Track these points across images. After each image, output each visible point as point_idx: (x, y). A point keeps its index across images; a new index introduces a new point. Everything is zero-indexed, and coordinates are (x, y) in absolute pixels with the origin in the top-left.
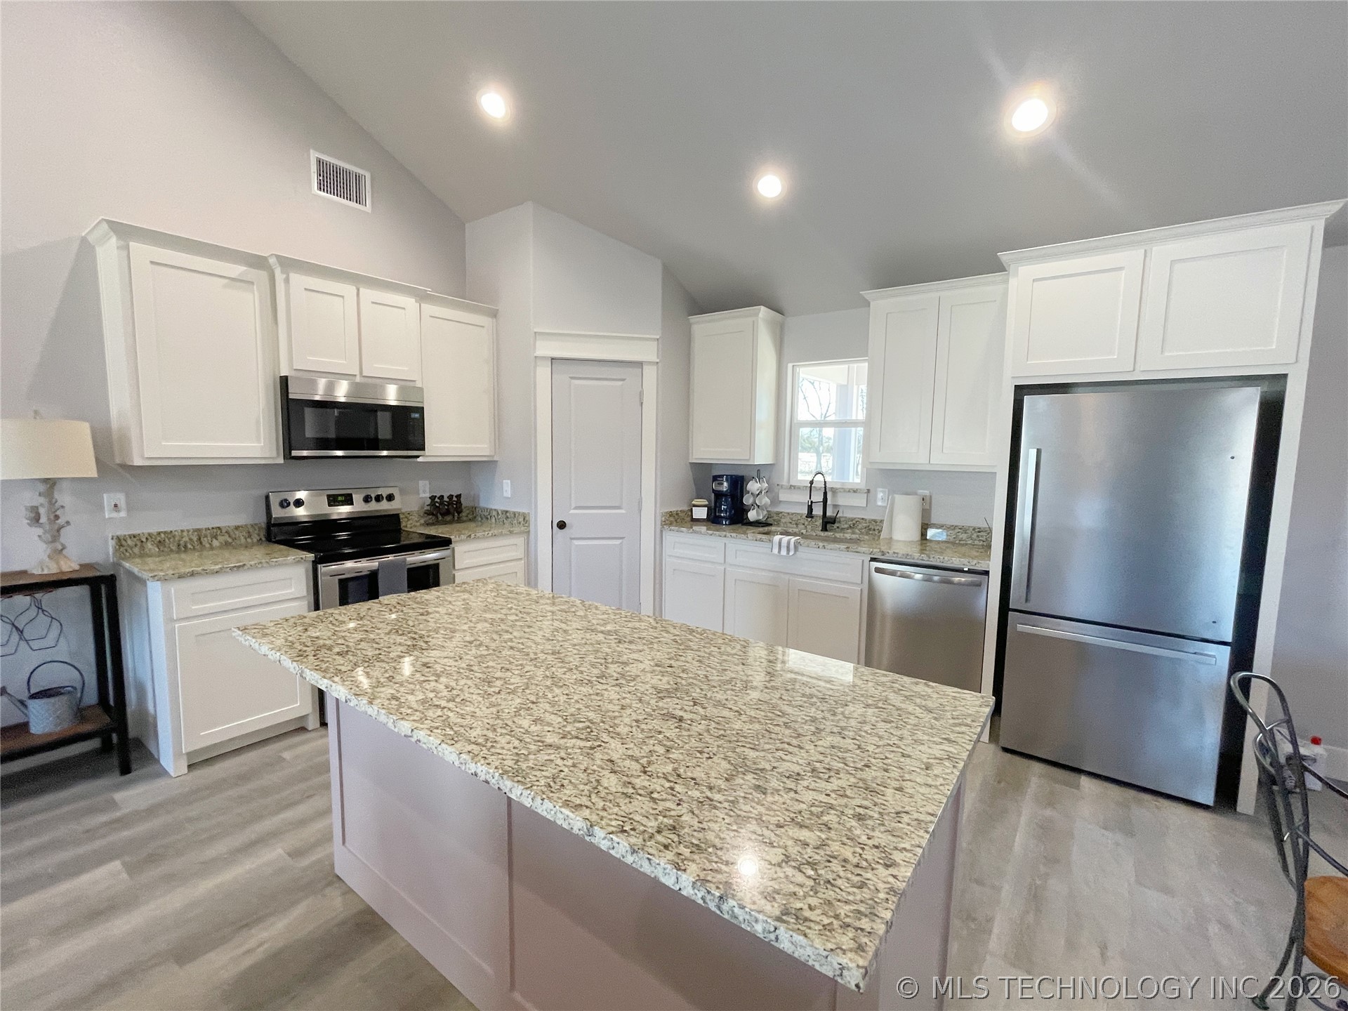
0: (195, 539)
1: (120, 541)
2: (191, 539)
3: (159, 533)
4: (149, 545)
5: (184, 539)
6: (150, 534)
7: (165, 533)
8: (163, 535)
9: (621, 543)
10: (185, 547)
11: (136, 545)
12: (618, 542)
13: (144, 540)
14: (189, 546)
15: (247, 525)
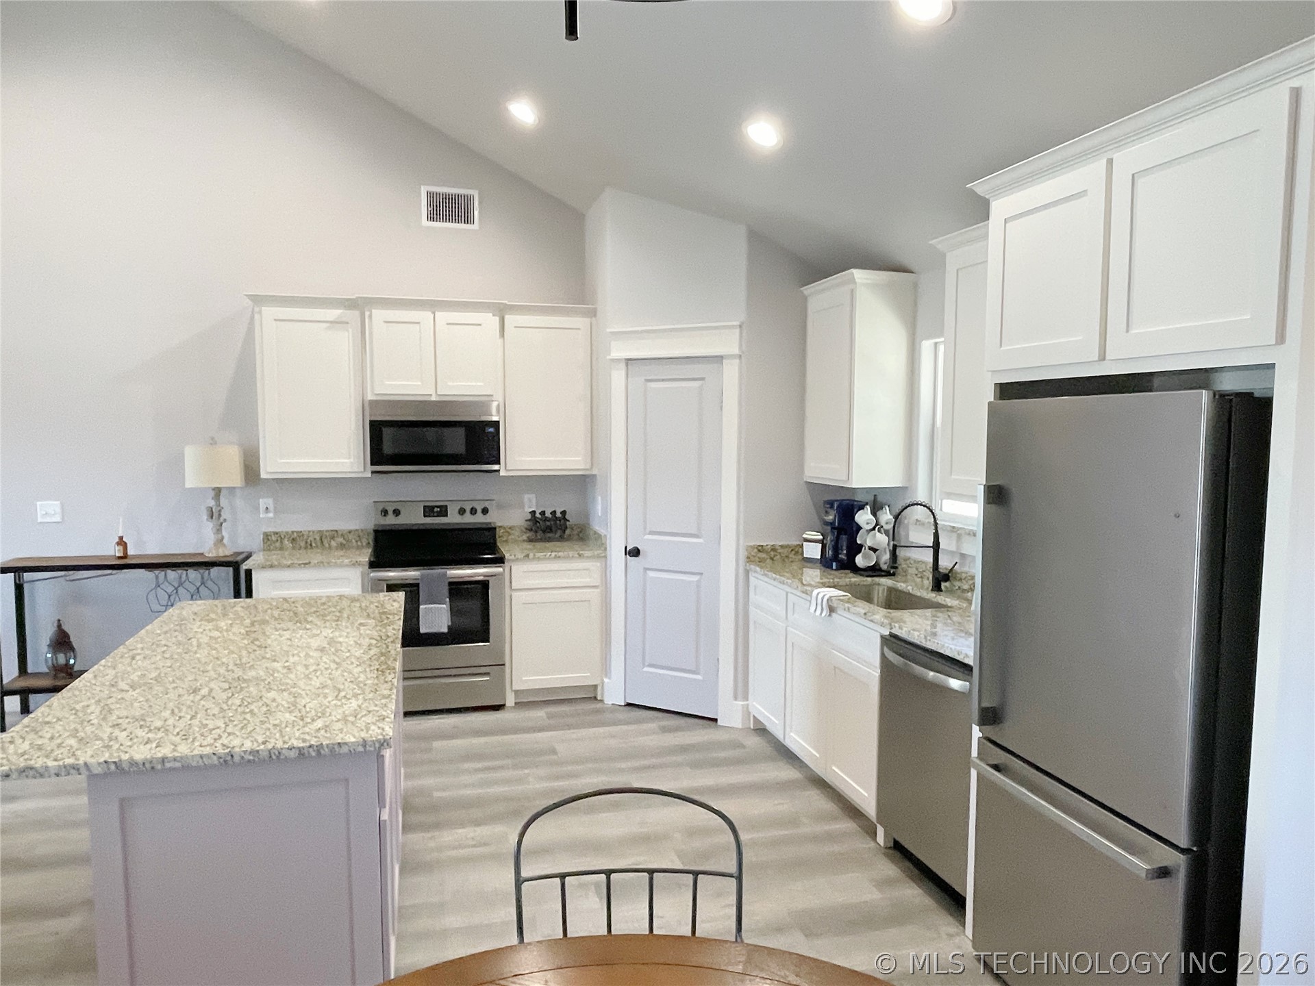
0: (318, 538)
1: (267, 536)
2: (315, 539)
3: (293, 532)
4: (286, 542)
5: (310, 538)
6: (287, 533)
7: (297, 532)
8: (295, 534)
9: (698, 581)
10: (311, 545)
11: (277, 540)
12: (695, 578)
13: (283, 537)
14: (314, 545)
15: (357, 530)
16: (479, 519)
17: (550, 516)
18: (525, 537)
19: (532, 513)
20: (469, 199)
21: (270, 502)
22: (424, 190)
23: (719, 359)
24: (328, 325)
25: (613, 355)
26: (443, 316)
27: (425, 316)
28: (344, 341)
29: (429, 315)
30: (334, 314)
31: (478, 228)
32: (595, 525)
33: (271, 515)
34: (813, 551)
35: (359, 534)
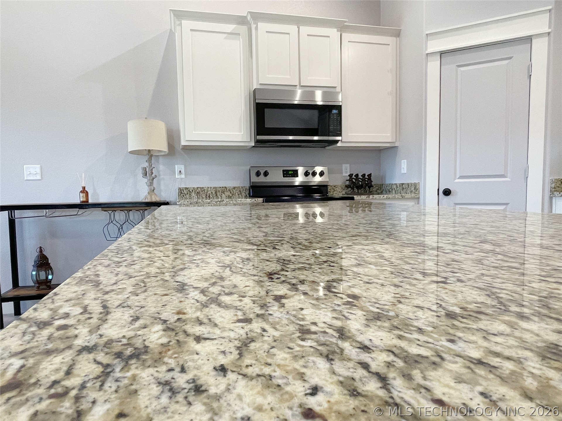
1: (181, 191)
2: (212, 193)
4: (193, 194)
6: (194, 188)
8: (199, 189)
10: (209, 197)
11: (187, 193)
13: (191, 191)
16: (318, 179)
17: (362, 178)
19: (351, 176)
21: (182, 168)
23: (529, 39)
24: (225, 35)
25: (429, 50)
26: (304, 30)
27: (292, 29)
28: (236, 46)
29: (295, 28)
32: (397, 181)
33: (183, 176)
35: (240, 189)
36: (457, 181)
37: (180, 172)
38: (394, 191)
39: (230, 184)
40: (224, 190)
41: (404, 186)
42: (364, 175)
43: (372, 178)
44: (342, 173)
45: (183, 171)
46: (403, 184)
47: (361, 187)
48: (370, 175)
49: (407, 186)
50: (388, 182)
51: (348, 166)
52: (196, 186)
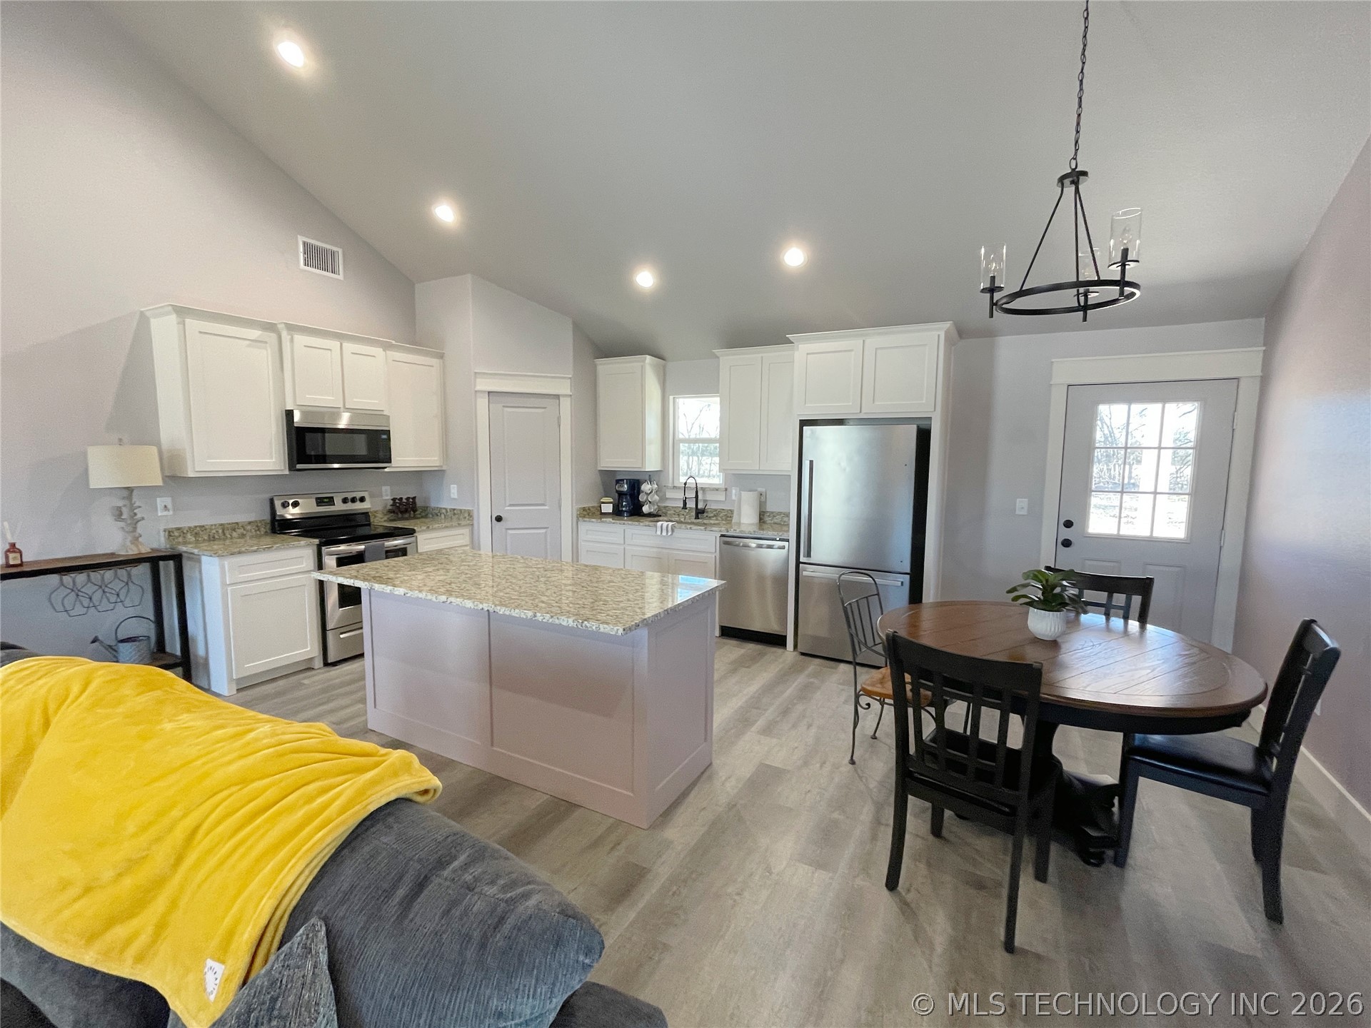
0: (220, 531)
1: (170, 533)
2: (217, 532)
3: (196, 527)
4: (189, 536)
5: (213, 531)
6: (190, 528)
7: (200, 527)
8: (198, 528)
9: (546, 532)
10: (214, 537)
11: (180, 536)
12: (544, 531)
13: (185, 531)
14: (216, 537)
15: (256, 521)
16: (358, 506)
17: (405, 501)
18: (386, 518)
19: (394, 500)
20: (333, 253)
21: (168, 501)
22: (301, 239)
23: (557, 397)
24: (248, 342)
25: (478, 388)
26: (349, 347)
27: (334, 344)
28: (264, 357)
29: (338, 344)
30: (255, 334)
31: (342, 279)
32: (445, 504)
33: (171, 513)
34: (608, 508)
35: (255, 524)
36: (507, 508)
37: (165, 506)
38: (443, 516)
39: (242, 518)
40: (234, 526)
41: (455, 511)
42: (408, 499)
43: (417, 500)
44: (382, 496)
45: (170, 506)
46: (454, 510)
47: (406, 511)
48: (414, 498)
49: (459, 512)
50: (433, 504)
51: (388, 488)
52: (192, 525)
